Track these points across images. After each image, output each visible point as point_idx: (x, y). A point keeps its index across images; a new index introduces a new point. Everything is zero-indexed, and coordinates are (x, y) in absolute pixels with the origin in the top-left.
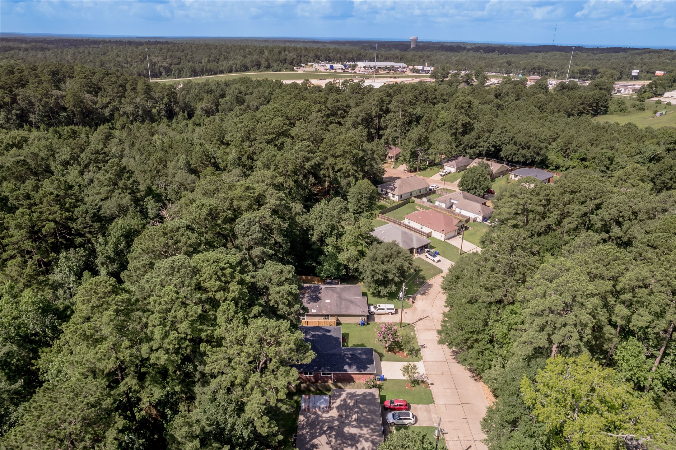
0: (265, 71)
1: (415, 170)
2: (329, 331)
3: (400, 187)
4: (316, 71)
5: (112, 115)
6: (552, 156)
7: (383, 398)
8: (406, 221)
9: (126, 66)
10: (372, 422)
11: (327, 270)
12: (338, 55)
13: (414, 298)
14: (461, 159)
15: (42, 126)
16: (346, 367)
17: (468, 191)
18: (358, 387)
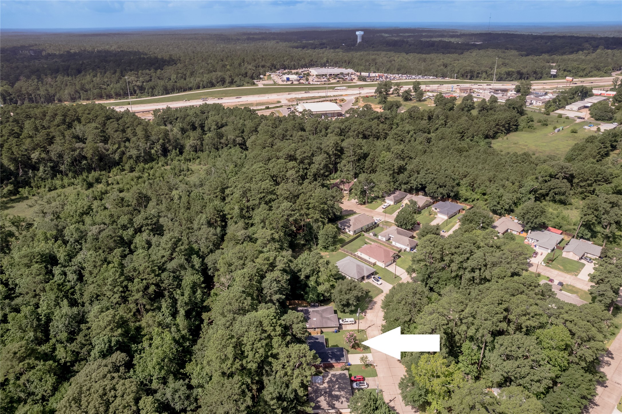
0: (229, 86)
1: (364, 203)
2: (317, 339)
3: (354, 224)
4: (275, 84)
5: (121, 158)
6: (463, 191)
7: (350, 375)
8: (359, 253)
9: (104, 87)
10: (345, 388)
11: (312, 298)
12: (292, 63)
13: (366, 312)
14: (397, 193)
15: (70, 174)
16: (329, 360)
17: (401, 226)
18: (337, 370)
